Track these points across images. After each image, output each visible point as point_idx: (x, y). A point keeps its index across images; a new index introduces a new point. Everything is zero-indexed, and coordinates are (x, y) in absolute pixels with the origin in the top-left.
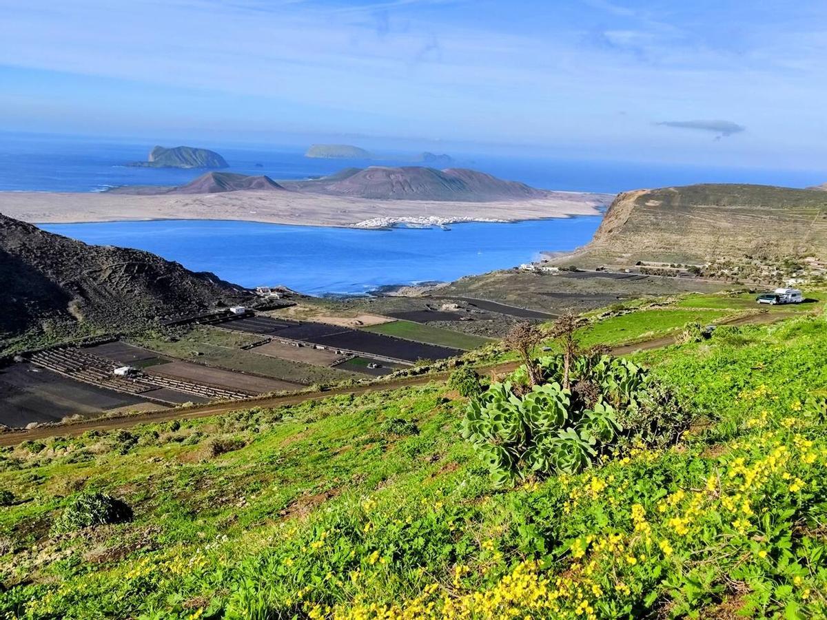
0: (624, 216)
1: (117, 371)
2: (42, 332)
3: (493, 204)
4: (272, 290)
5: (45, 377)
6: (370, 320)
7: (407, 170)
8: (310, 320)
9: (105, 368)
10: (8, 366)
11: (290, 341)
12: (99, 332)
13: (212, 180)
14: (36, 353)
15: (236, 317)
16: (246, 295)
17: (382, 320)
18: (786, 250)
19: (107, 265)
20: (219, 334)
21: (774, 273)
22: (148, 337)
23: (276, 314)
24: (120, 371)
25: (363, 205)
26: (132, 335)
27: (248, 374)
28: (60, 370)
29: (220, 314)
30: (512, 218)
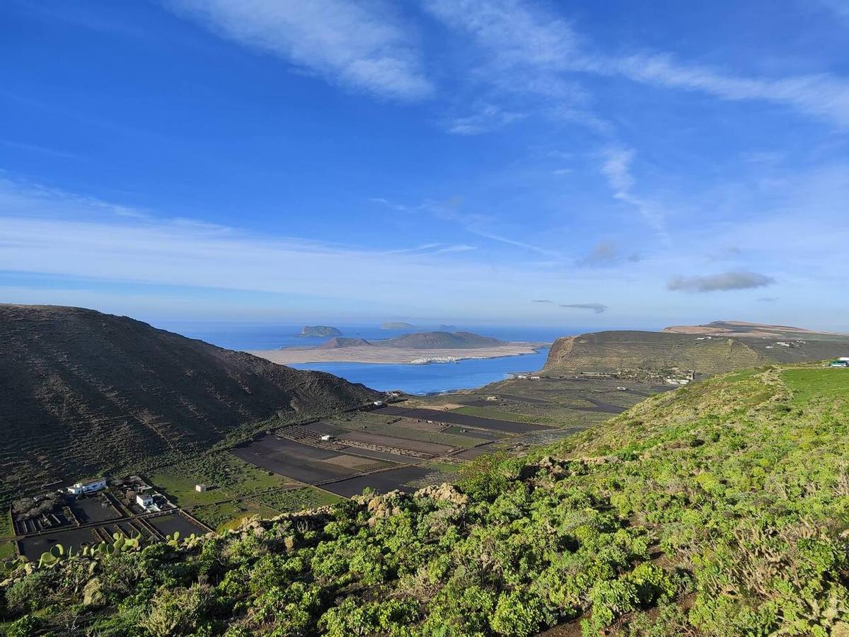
0: (569, 349)
1: (323, 438)
2: (278, 418)
3: (480, 349)
4: (394, 393)
5: (284, 442)
6: (451, 406)
7: (435, 333)
8: (418, 407)
9: (316, 436)
10: (263, 437)
11: (411, 419)
12: (309, 417)
13: (336, 342)
14: (277, 429)
15: (378, 407)
16: (381, 395)
17: (458, 406)
18: (660, 364)
19: (308, 381)
20: (372, 416)
21: (658, 376)
22: (335, 419)
23: (398, 405)
24: (325, 438)
25: (413, 352)
26: (326, 418)
27: (395, 437)
28: (292, 438)
29: (369, 405)
30: (490, 356)
